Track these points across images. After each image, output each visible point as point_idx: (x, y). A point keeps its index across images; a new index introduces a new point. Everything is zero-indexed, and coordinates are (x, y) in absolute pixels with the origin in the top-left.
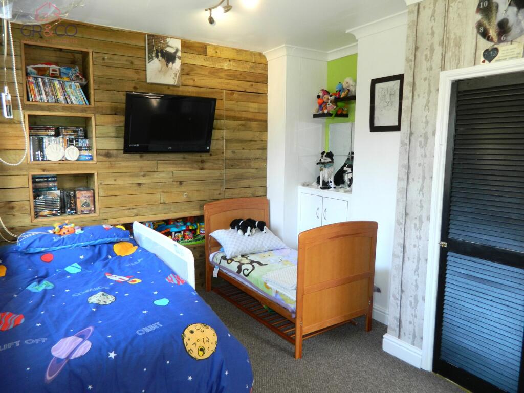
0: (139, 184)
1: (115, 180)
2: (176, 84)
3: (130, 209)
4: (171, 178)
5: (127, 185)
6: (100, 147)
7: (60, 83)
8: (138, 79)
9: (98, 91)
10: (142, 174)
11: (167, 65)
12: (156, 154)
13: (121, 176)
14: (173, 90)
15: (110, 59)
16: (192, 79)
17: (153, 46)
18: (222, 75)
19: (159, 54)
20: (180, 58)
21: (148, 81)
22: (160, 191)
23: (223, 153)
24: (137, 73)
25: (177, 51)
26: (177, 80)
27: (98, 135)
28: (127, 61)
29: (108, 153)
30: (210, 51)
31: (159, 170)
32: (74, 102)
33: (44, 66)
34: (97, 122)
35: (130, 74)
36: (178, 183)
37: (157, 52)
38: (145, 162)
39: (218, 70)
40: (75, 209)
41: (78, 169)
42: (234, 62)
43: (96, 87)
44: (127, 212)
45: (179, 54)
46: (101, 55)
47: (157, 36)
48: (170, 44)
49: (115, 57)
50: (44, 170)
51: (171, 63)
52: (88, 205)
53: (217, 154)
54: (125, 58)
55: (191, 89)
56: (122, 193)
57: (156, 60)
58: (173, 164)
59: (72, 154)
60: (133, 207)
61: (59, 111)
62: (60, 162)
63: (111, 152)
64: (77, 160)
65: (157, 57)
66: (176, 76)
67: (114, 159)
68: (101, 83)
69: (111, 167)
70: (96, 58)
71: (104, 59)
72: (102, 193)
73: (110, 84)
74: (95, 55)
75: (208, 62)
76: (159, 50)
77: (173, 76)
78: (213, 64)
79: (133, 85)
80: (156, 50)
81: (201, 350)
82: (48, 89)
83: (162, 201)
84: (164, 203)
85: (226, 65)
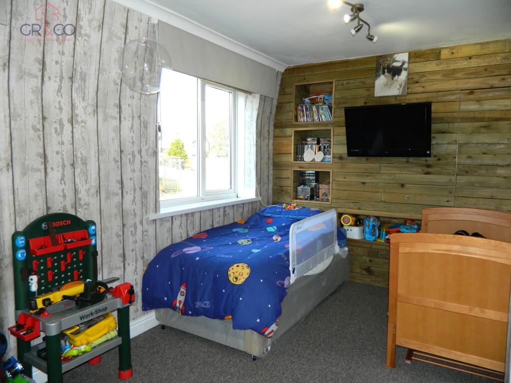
0: (364, 183)
1: (345, 178)
2: (400, 94)
3: (354, 203)
4: (392, 180)
5: (353, 183)
6: (335, 152)
7: (316, 108)
8: (368, 95)
9: (337, 110)
10: (367, 174)
11: (392, 79)
12: (379, 158)
13: (349, 175)
14: (400, 100)
15: (347, 83)
16: (421, 86)
17: (381, 65)
18: (459, 75)
19: (386, 70)
20: (406, 69)
21: (375, 95)
22: (382, 190)
23: (455, 158)
24: (368, 90)
25: (404, 63)
26: (401, 90)
27: (335, 143)
28: (360, 82)
29: (341, 156)
30: (445, 54)
31: (381, 172)
32: (324, 120)
33: (315, 97)
34: (335, 133)
35: (362, 92)
36: (400, 185)
37: (384, 69)
38: (370, 165)
39: (454, 71)
40: (318, 197)
41: (319, 168)
42: (476, 58)
43: (336, 107)
44: (351, 205)
45: (406, 66)
46: (341, 82)
47: (384, 55)
48: (396, 59)
49: (352, 81)
50: (300, 168)
51: (397, 76)
52: (326, 195)
53: (446, 159)
54: (359, 80)
55: (418, 96)
56: (349, 188)
57: (382, 77)
58: (396, 167)
59: (319, 156)
60: (358, 201)
61: (311, 127)
62: (311, 162)
63: (342, 155)
64: (321, 161)
65: (384, 73)
66: (401, 87)
67: (345, 161)
68: (340, 103)
69: (343, 167)
70: (338, 85)
71: (343, 85)
72: (335, 187)
73: (346, 103)
74: (337, 83)
75: (441, 66)
76: (386, 67)
77: (398, 87)
78: (448, 67)
79: (364, 101)
80: (383, 67)
81: (236, 278)
82: (308, 113)
83: (383, 199)
84: (385, 202)
85: (464, 64)
